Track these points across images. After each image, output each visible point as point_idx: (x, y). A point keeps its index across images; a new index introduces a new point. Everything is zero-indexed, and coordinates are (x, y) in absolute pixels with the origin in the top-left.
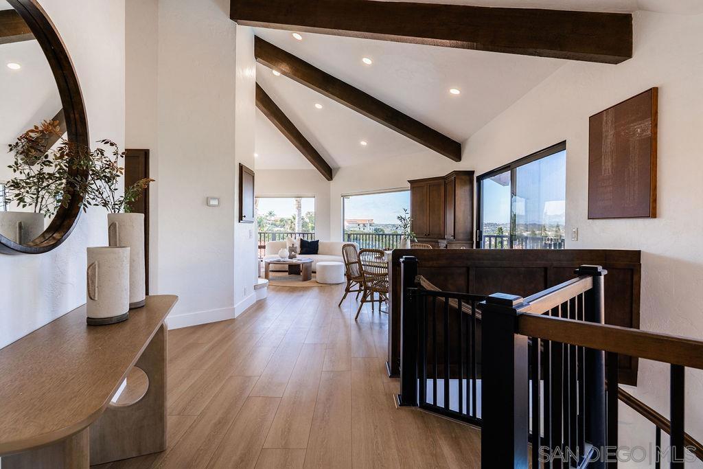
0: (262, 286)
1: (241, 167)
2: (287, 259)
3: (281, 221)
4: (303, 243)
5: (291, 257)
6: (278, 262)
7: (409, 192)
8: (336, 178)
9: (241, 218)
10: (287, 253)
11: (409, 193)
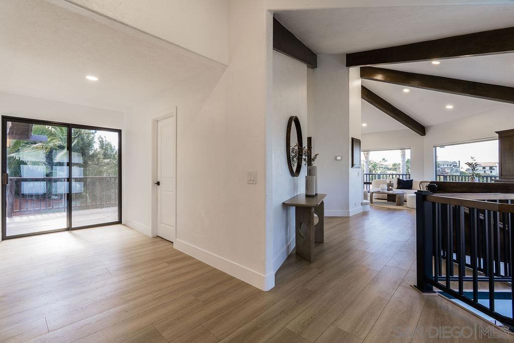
0: (366, 204)
1: (353, 139)
2: (386, 191)
3: (394, 165)
4: (399, 181)
5: (389, 190)
6: (378, 192)
7: (498, 140)
8: (428, 134)
9: (353, 165)
10: (386, 187)
11: (497, 142)
